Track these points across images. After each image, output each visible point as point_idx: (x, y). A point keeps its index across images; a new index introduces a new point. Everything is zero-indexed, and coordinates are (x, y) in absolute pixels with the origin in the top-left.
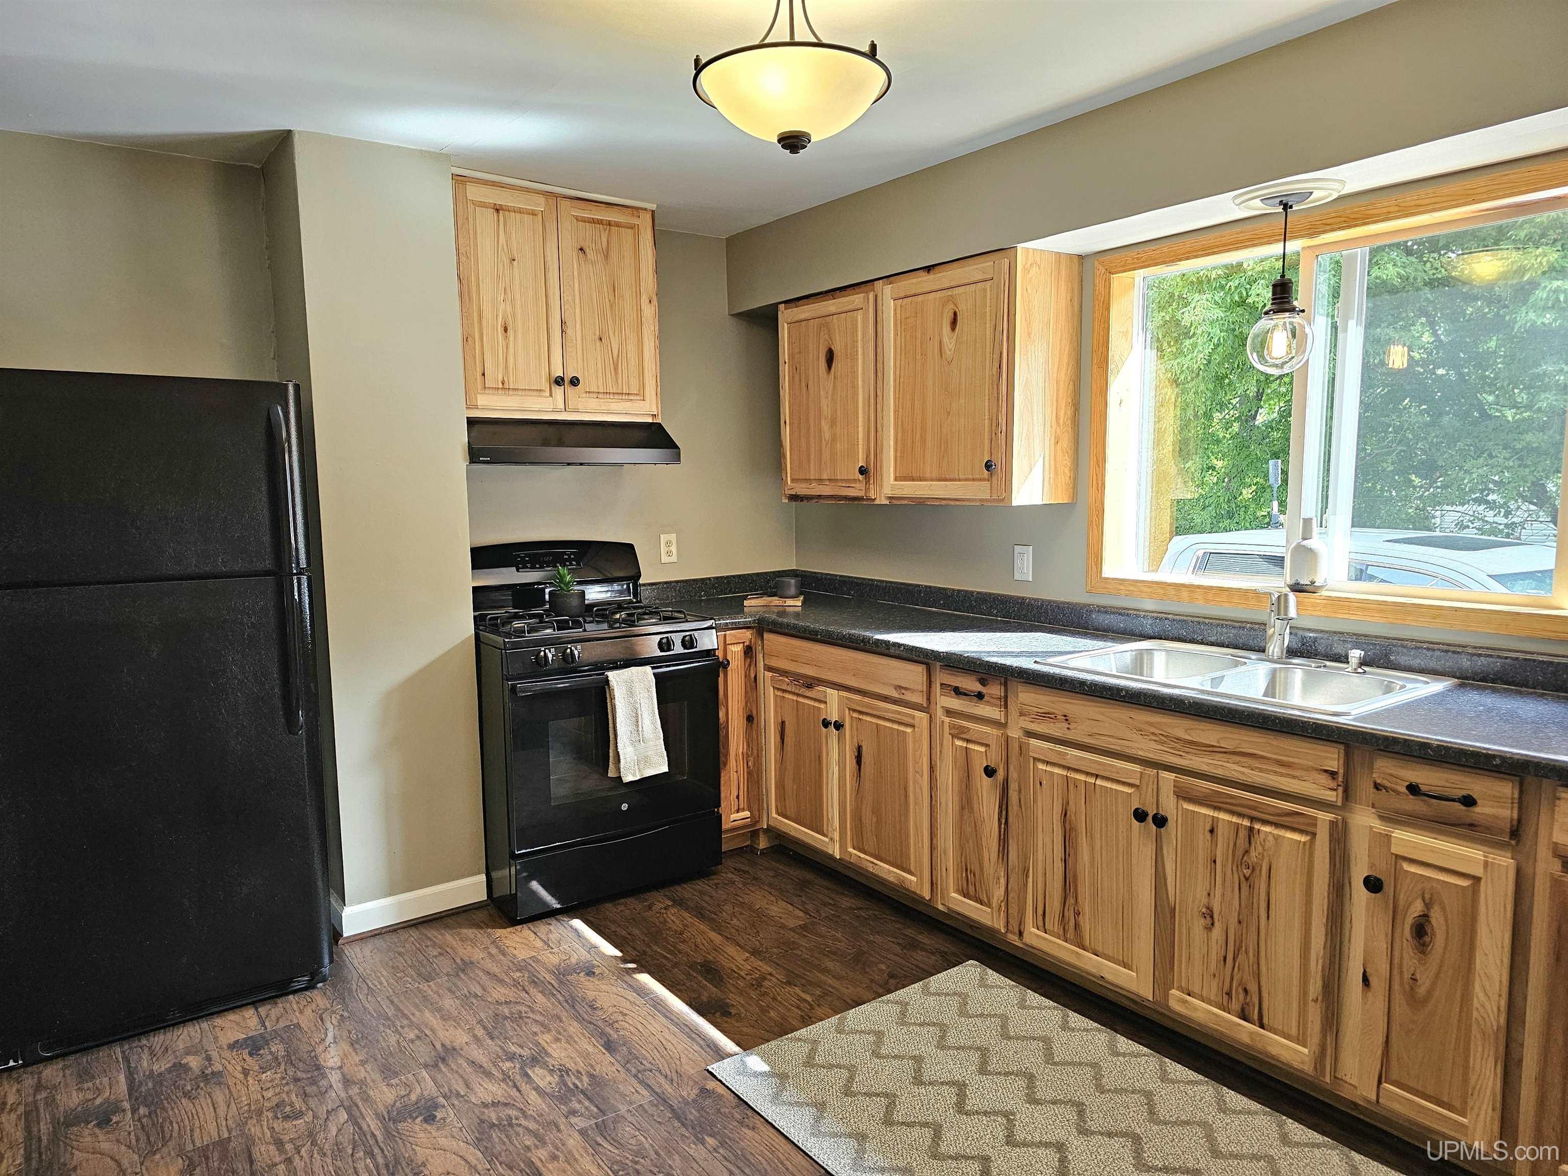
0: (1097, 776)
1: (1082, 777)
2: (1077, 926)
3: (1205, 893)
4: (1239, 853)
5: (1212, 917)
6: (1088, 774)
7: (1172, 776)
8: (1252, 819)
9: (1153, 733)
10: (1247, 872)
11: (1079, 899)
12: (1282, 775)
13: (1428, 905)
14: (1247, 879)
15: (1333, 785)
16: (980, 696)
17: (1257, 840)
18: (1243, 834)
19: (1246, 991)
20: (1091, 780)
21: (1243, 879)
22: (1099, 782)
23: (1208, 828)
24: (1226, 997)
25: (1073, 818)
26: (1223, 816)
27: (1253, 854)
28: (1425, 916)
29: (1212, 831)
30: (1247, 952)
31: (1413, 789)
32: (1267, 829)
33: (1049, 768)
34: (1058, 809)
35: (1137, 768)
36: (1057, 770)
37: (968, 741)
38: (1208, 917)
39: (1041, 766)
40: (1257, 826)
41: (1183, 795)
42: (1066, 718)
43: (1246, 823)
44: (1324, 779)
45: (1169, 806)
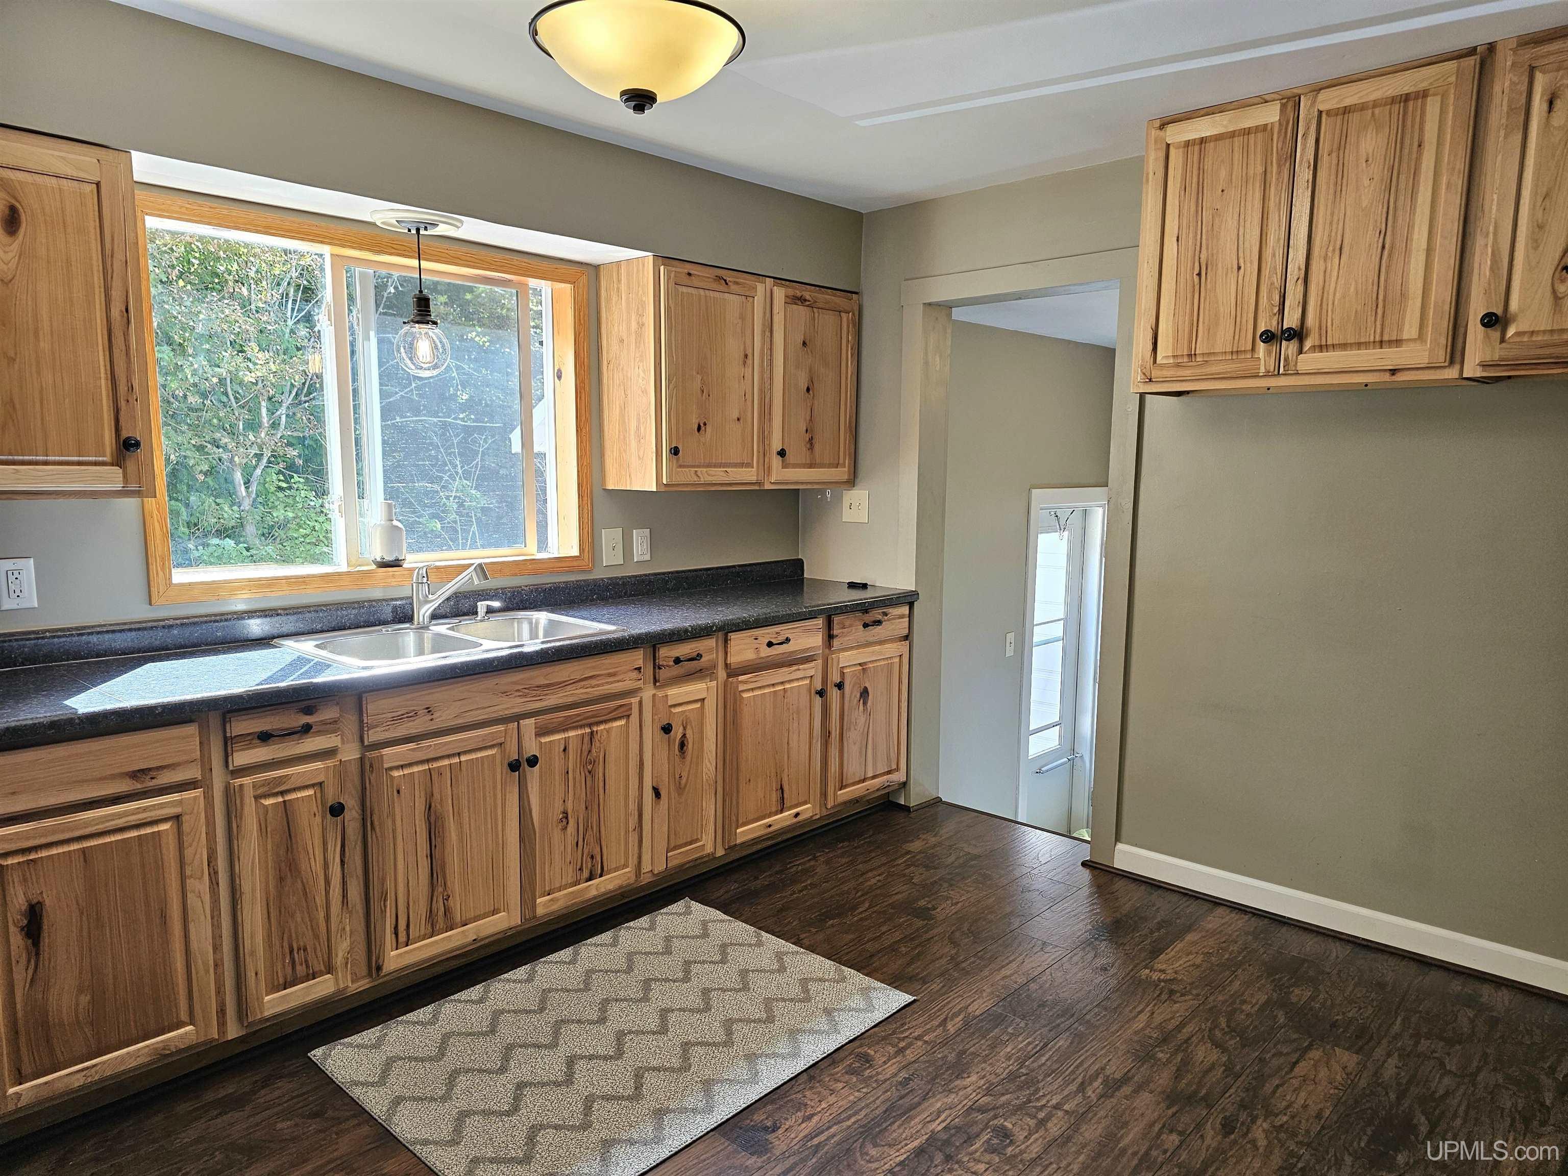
0: (459, 754)
1: (446, 762)
2: (447, 910)
3: (562, 801)
4: (585, 754)
5: (567, 818)
6: (449, 756)
7: (532, 720)
8: (590, 725)
9: (518, 691)
10: (590, 767)
11: (449, 883)
12: (612, 683)
13: (685, 728)
14: (590, 772)
15: (640, 676)
16: (306, 729)
17: (597, 737)
18: (587, 739)
19: (592, 857)
20: (456, 760)
21: (587, 774)
22: (463, 758)
23: (562, 748)
24: (579, 873)
25: (439, 807)
26: (572, 734)
27: (594, 751)
28: (684, 735)
29: (565, 750)
30: (592, 827)
31: (677, 661)
32: (602, 727)
33: (407, 771)
34: (420, 806)
35: (501, 728)
36: (416, 769)
37: (282, 793)
38: (564, 820)
39: (396, 774)
40: (595, 729)
41: (542, 732)
42: (429, 710)
43: (588, 730)
44: (635, 675)
45: (531, 747)
